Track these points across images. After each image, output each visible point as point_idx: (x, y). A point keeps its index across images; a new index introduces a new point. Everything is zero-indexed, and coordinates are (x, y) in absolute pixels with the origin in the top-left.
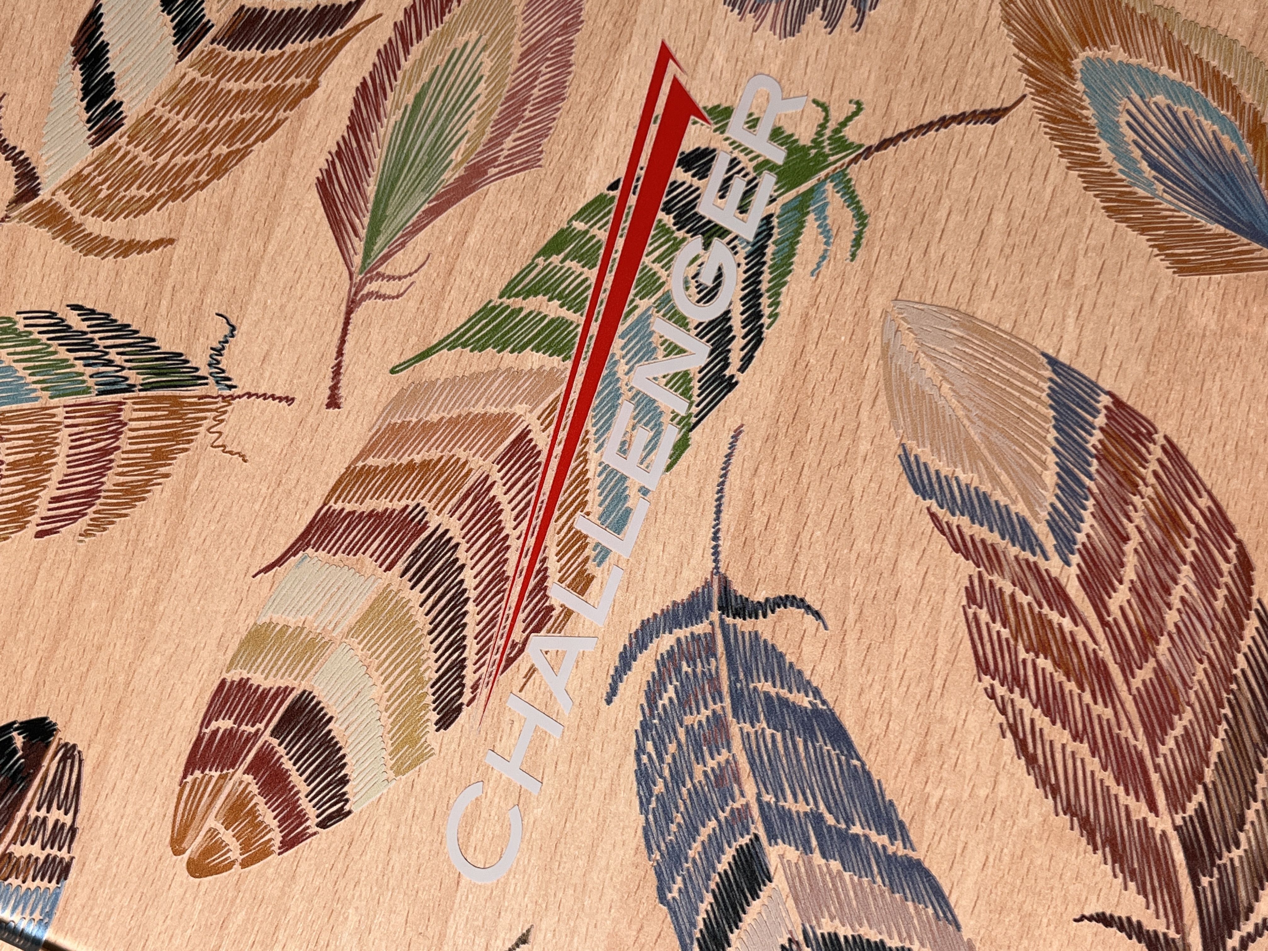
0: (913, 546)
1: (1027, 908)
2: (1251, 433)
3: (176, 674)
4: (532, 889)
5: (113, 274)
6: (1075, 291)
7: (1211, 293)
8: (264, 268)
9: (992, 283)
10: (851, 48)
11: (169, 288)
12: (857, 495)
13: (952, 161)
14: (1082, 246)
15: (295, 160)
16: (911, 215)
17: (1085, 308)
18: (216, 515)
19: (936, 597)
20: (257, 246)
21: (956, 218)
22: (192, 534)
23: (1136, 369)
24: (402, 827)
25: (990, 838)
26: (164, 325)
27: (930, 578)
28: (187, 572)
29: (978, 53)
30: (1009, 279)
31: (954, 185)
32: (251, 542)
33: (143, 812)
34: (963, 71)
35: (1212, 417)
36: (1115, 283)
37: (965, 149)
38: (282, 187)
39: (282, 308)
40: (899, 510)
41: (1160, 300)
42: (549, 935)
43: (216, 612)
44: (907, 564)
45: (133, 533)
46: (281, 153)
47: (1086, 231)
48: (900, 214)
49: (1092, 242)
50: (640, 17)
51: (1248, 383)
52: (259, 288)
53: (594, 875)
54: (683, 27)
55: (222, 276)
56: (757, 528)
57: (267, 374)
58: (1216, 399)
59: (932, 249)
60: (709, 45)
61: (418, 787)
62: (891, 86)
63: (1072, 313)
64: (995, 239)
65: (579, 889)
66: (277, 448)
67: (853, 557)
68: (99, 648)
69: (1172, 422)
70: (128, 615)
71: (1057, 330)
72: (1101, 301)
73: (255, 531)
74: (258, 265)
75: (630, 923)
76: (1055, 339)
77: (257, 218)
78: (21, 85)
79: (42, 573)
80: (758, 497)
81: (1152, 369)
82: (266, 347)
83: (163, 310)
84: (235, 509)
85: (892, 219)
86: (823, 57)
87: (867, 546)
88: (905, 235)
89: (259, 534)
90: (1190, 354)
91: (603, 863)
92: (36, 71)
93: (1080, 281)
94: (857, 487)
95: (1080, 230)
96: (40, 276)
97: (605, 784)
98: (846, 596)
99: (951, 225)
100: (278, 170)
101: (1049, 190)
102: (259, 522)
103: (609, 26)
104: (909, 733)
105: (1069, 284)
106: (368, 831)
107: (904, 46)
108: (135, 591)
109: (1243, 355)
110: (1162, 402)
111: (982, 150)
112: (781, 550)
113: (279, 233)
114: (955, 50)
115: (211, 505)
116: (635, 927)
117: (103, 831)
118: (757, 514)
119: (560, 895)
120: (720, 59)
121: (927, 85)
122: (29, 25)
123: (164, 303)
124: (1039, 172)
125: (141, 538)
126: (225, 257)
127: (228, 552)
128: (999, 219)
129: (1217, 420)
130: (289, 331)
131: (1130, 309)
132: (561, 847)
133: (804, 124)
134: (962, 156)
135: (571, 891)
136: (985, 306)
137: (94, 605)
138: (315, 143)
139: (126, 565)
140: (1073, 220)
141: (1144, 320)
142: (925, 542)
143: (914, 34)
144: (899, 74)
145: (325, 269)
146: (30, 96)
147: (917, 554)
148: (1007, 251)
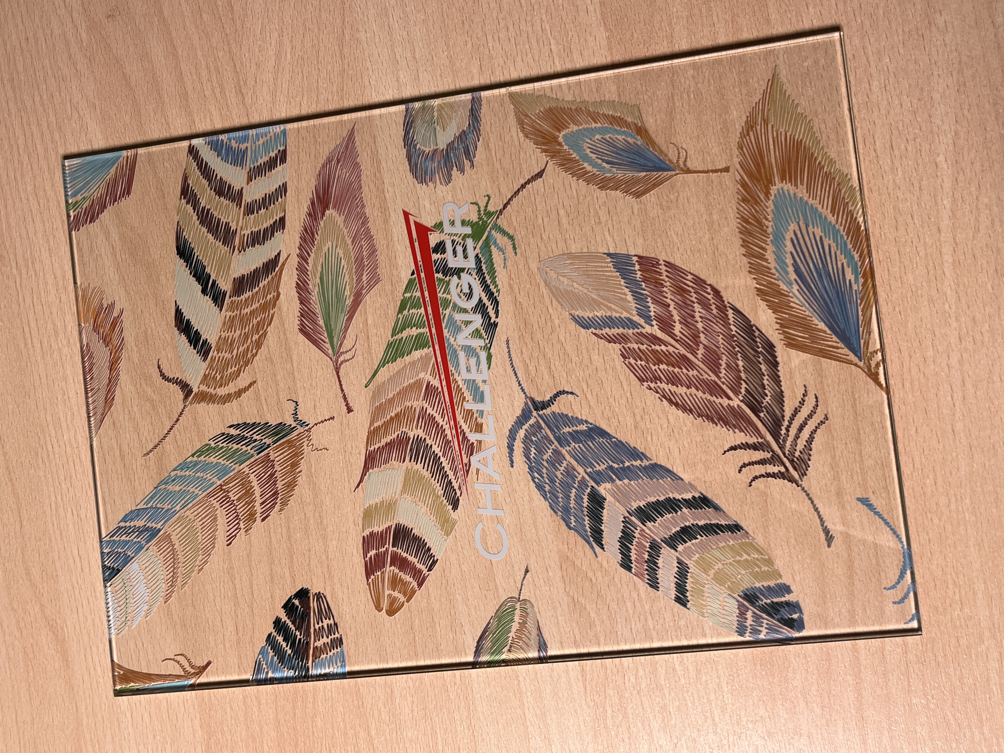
0: (593, 349)
1: (703, 459)
2: (694, 243)
3: (344, 544)
4: (520, 550)
5: (239, 406)
6: (603, 224)
7: (653, 199)
8: (296, 374)
9: (572, 237)
10: (474, 176)
11: (263, 401)
12: (564, 341)
13: (533, 199)
14: (597, 207)
15: (286, 326)
16: (529, 227)
17: (610, 228)
18: (328, 476)
19: (611, 364)
20: (289, 366)
21: (546, 220)
22: (322, 488)
23: (640, 241)
24: (460, 554)
25: (677, 441)
26: (269, 415)
27: (606, 358)
28: (328, 503)
29: (522, 155)
30: (577, 232)
31: (539, 208)
32: (347, 479)
33: (359, 603)
34: (520, 164)
35: (676, 244)
36: (617, 213)
37: (536, 192)
38: (287, 339)
39: (311, 385)
40: (581, 338)
41: (636, 212)
42: (536, 564)
43: (347, 513)
44: (595, 357)
45: (299, 500)
46: (279, 326)
47: (596, 200)
48: (525, 229)
49: (600, 203)
50: (389, 205)
51: (683, 225)
52: (298, 382)
53: (540, 533)
54: (407, 200)
55: (281, 385)
56: (533, 373)
57: (319, 413)
58: (675, 237)
59: (543, 236)
60: (421, 202)
61: (458, 537)
62: (497, 183)
63: (606, 233)
64: (564, 221)
65: (538, 541)
66: (337, 438)
67: (574, 364)
68: (310, 550)
69: (663, 254)
70: (314, 532)
71: (604, 242)
72: (615, 223)
73: (346, 475)
74: (293, 373)
75: (563, 544)
76: (605, 246)
77: (283, 355)
78: (163, 352)
79: (272, 534)
80: (528, 361)
81: (646, 238)
82: (313, 403)
83: (266, 409)
84: (333, 470)
85: (522, 232)
86: (465, 185)
87: (577, 358)
88: (531, 236)
89: (348, 474)
90: (657, 225)
91: (541, 527)
92: (166, 344)
93: (603, 219)
94: (562, 338)
95: (594, 201)
96: (210, 421)
97: (527, 498)
98: (579, 380)
99: (545, 223)
100: (281, 333)
101: (575, 192)
102: (345, 470)
103: (379, 214)
104: (628, 418)
105: (600, 223)
106: (448, 563)
107: (493, 165)
108: (312, 521)
109: (677, 216)
110: (656, 249)
111: (542, 189)
112: (546, 376)
113: (295, 357)
114: (513, 158)
115: (323, 474)
116: (565, 544)
117: (348, 618)
118: (530, 368)
119: (532, 547)
120: (428, 205)
121: (510, 176)
122: (154, 328)
123: (265, 407)
124: (568, 187)
125: (303, 500)
126: (279, 377)
127: (340, 488)
128: (562, 212)
129: (679, 245)
130: (319, 392)
131: (627, 220)
132: (523, 530)
133: (472, 214)
134: (536, 196)
135: (535, 544)
136: (574, 247)
137: (298, 535)
138: (291, 316)
139: (303, 514)
140: (589, 198)
141: (633, 222)
142: (597, 345)
143: (495, 159)
144: (497, 177)
145: (320, 362)
146: (169, 355)
147: (596, 351)
148: (571, 222)
